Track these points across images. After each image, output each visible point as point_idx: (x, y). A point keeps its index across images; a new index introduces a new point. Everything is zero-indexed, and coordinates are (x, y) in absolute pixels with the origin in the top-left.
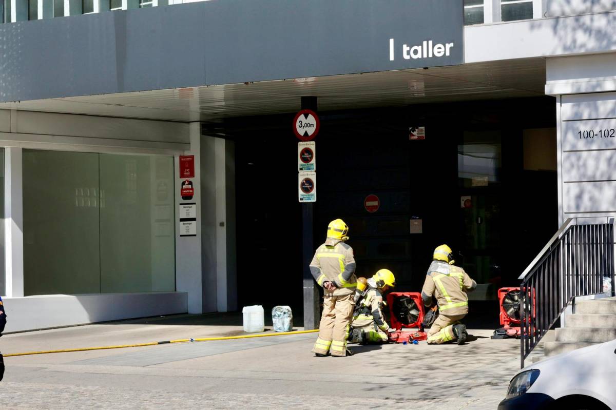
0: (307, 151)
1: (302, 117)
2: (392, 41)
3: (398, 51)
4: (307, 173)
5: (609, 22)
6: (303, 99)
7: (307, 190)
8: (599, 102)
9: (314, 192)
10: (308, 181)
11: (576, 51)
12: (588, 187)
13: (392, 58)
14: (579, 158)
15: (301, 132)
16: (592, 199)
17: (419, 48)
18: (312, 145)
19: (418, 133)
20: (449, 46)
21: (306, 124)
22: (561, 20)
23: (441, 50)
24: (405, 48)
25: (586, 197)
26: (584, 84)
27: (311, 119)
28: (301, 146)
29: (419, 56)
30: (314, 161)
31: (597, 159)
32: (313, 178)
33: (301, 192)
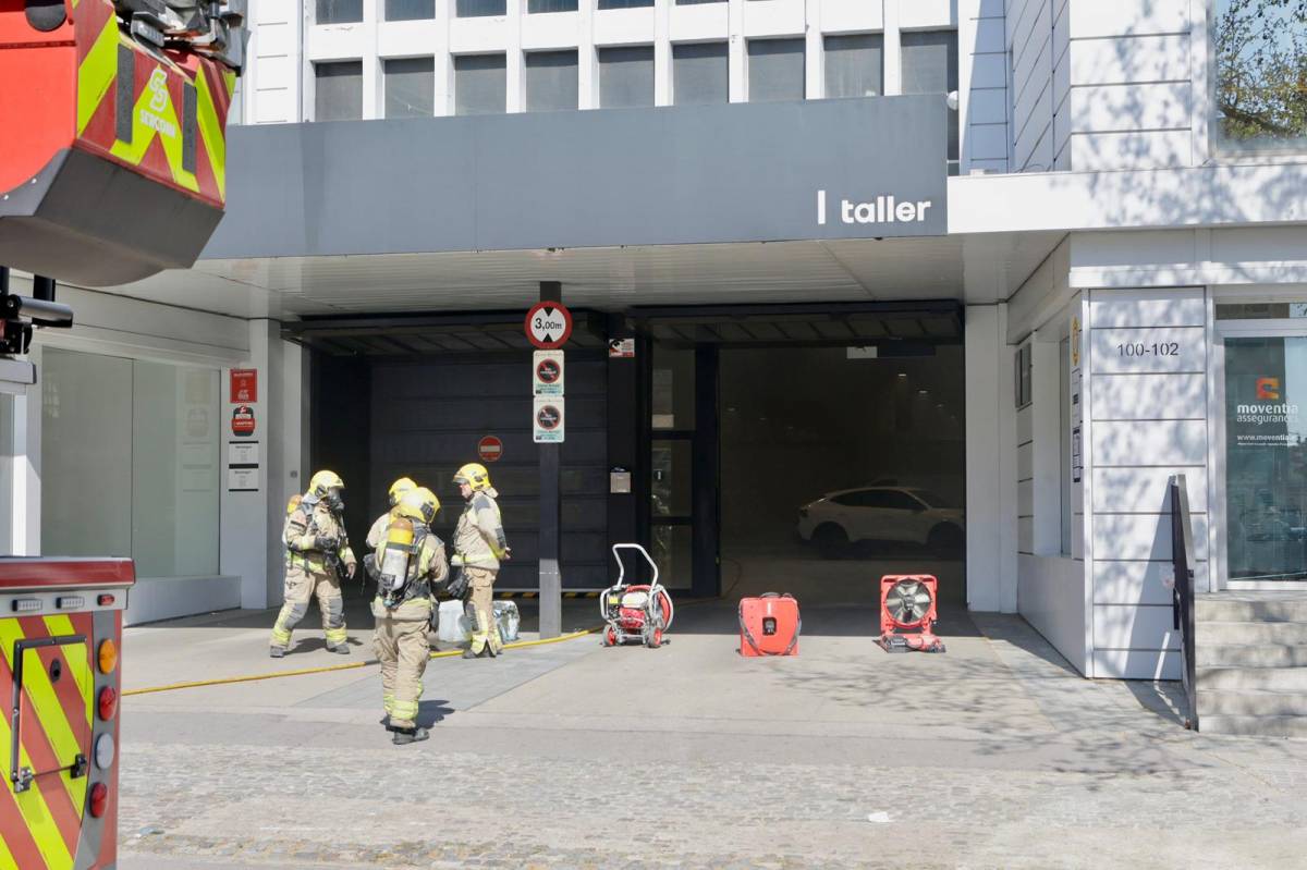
0: (551, 364)
1: (541, 313)
2: (822, 195)
3: (833, 211)
4: (549, 397)
5: (1182, 183)
6: (543, 284)
7: (547, 424)
8: (1143, 304)
9: (561, 426)
10: (551, 411)
11: (1127, 224)
12: (1125, 429)
13: (822, 220)
14: (1108, 387)
15: (540, 335)
16: (1130, 445)
17: (870, 207)
18: (558, 357)
19: (624, 348)
20: (922, 206)
21: (549, 325)
22: (1103, 176)
23: (910, 212)
24: (846, 206)
25: (1122, 443)
26: (1123, 274)
27: (558, 316)
28: (539, 357)
29: (870, 218)
30: (561, 380)
31: (1140, 387)
32: (560, 406)
33: (537, 428)
